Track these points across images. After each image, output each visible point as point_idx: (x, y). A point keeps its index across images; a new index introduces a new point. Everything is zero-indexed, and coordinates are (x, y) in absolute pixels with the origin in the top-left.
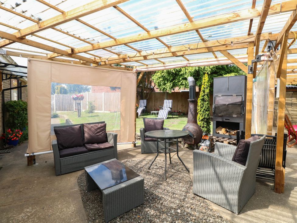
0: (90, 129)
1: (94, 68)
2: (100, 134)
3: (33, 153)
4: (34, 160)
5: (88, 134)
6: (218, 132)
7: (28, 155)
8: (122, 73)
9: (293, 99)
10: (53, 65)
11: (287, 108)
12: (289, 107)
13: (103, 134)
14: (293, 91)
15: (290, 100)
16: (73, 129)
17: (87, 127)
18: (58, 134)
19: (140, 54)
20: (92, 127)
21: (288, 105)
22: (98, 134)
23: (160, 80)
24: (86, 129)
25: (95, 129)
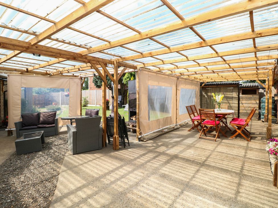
0: (44, 115)
1: (49, 77)
2: (50, 119)
3: (10, 129)
4: (12, 133)
5: (43, 118)
6: (131, 119)
7: (8, 130)
8: (70, 79)
9: (233, 93)
10: (22, 77)
11: (229, 101)
12: (230, 101)
13: (52, 119)
14: (233, 87)
15: (231, 94)
16: (33, 115)
17: (42, 114)
18: (23, 118)
19: (74, 67)
20: (45, 114)
21: (229, 99)
22: (49, 119)
23: (127, 80)
24: (41, 115)
25: (47, 116)
